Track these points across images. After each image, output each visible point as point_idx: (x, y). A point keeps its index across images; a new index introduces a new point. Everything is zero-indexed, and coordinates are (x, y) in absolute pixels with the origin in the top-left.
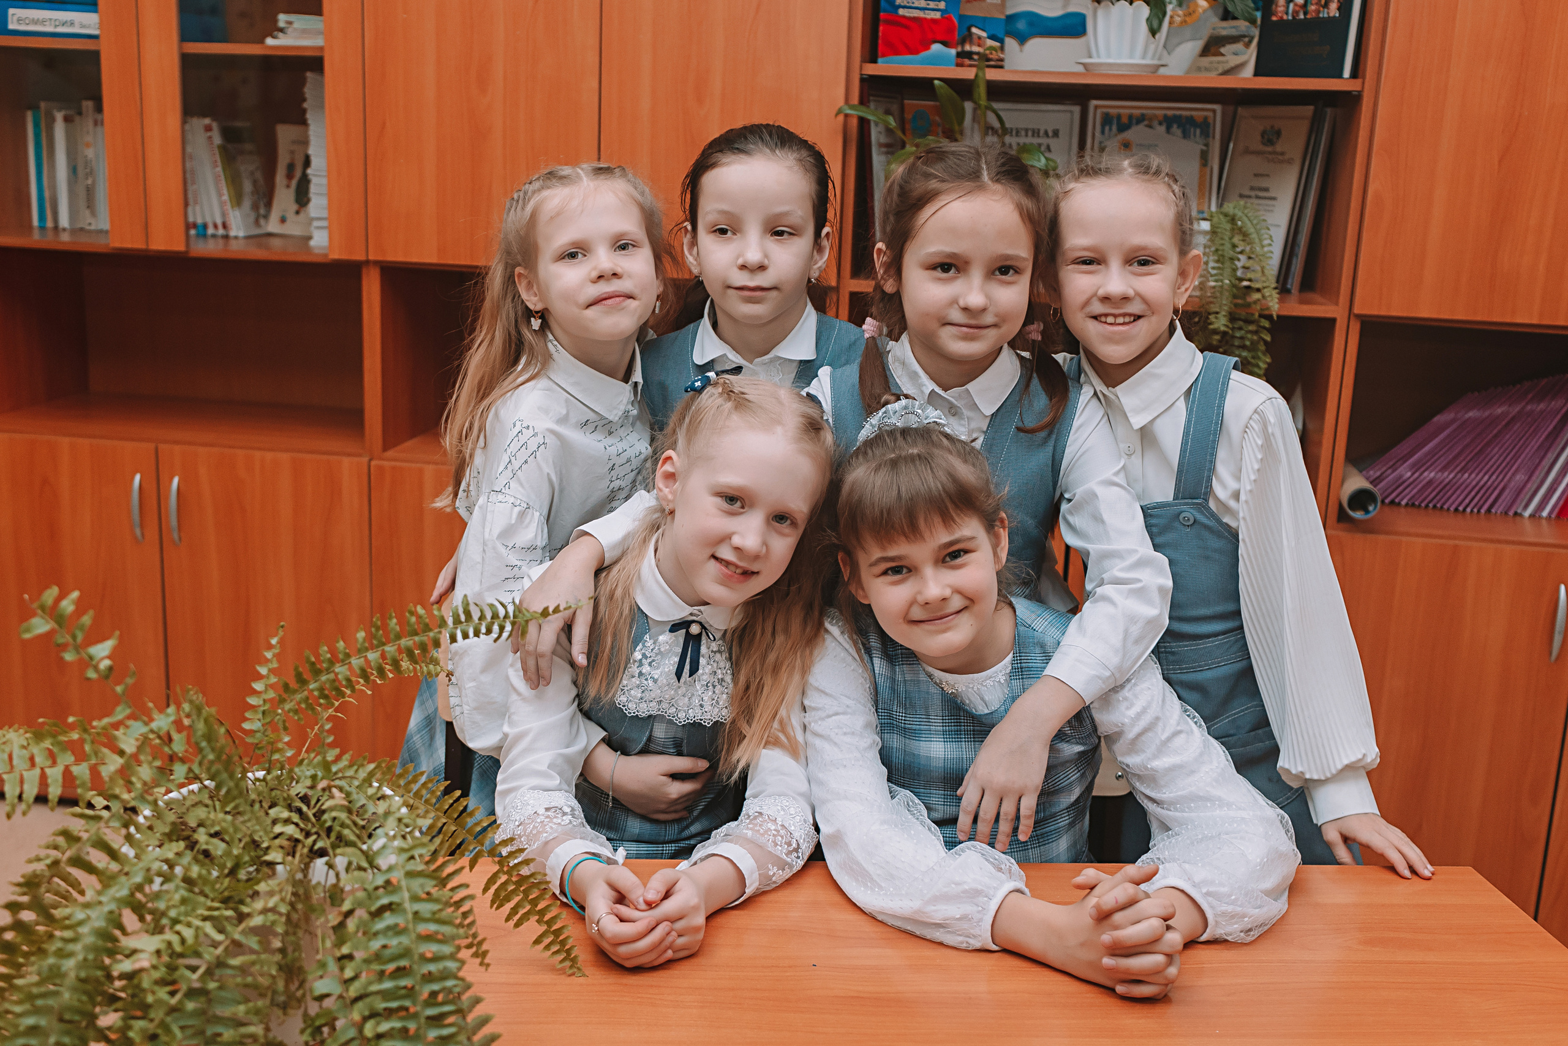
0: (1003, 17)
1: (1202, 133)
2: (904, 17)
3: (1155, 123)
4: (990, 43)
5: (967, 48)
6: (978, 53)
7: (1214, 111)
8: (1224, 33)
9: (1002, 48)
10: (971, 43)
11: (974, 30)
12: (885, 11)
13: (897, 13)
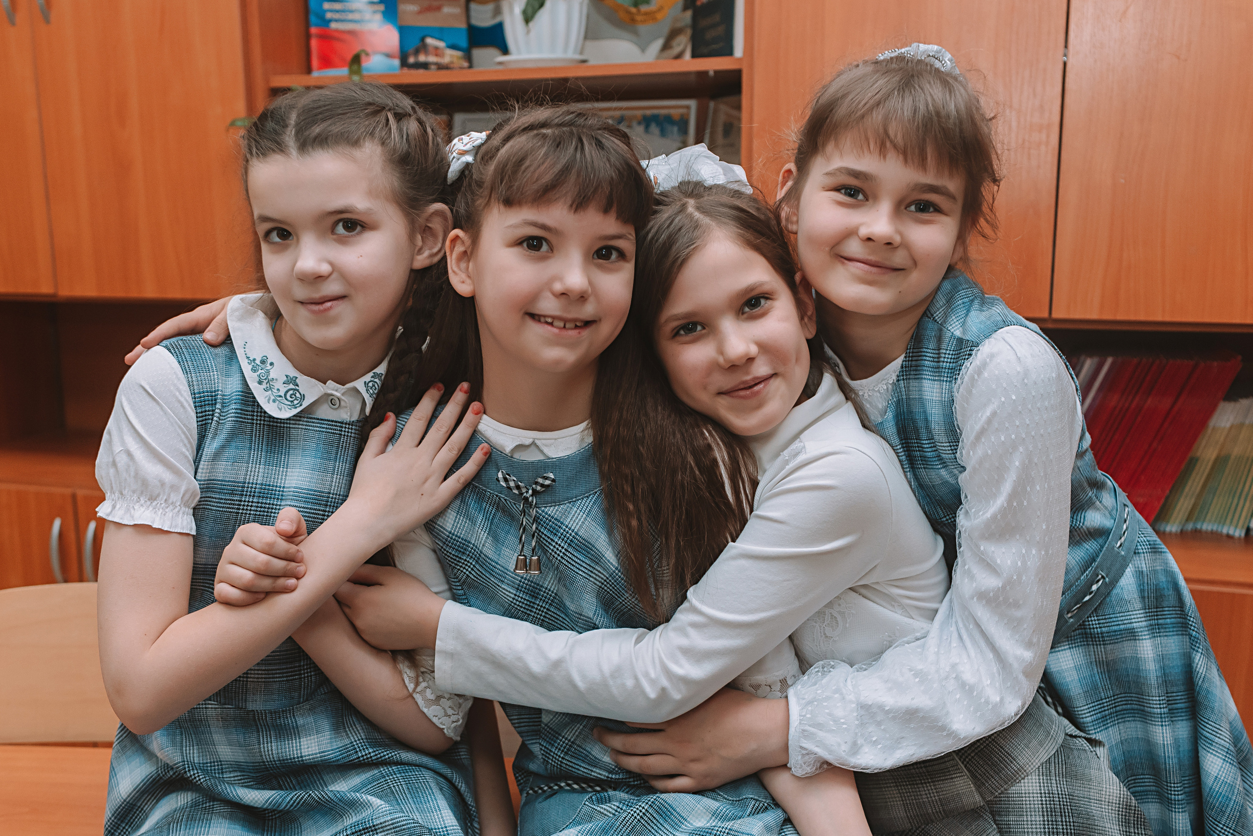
0: (463, 26)
1: (679, 130)
2: (337, 31)
3: (634, 124)
4: (449, 52)
5: (422, 58)
6: (436, 64)
7: (688, 107)
8: (679, 25)
9: (469, 58)
10: (427, 53)
11: (429, 41)
12: (316, 25)
13: (328, 26)
